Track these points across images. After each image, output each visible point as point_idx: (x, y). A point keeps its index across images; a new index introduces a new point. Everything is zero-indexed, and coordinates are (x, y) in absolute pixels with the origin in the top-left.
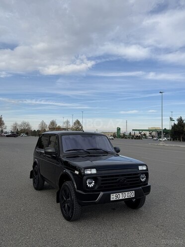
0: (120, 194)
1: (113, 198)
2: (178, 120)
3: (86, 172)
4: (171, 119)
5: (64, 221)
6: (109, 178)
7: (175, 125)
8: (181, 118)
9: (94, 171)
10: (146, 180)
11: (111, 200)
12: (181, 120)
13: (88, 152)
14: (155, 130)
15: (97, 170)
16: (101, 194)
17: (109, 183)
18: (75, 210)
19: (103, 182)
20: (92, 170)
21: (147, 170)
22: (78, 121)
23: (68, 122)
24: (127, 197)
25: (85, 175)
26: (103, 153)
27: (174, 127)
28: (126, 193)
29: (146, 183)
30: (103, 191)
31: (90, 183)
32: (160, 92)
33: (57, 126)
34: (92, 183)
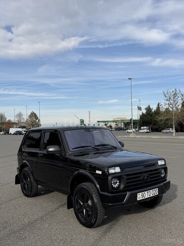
0: (146, 192)
1: (139, 198)
2: (146, 109)
3: (110, 171)
4: (140, 109)
5: (84, 228)
6: (133, 176)
7: (143, 114)
8: (149, 106)
9: (118, 170)
10: (165, 175)
11: (138, 199)
12: (150, 109)
13: (97, 149)
14: (122, 121)
15: (121, 169)
16: (128, 194)
17: (133, 182)
18: (99, 215)
19: (128, 181)
20: (116, 168)
21: (165, 164)
22: (34, 113)
23: (20, 115)
24: (151, 196)
25: (110, 174)
26: (111, 149)
27: (143, 116)
28: (151, 191)
29: (164, 179)
30: (129, 190)
31: (115, 183)
32: (129, 79)
33: (7, 120)
34: (116, 183)
